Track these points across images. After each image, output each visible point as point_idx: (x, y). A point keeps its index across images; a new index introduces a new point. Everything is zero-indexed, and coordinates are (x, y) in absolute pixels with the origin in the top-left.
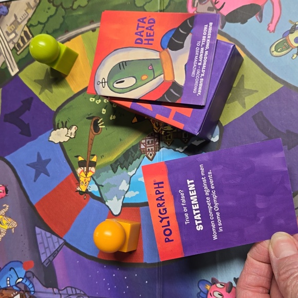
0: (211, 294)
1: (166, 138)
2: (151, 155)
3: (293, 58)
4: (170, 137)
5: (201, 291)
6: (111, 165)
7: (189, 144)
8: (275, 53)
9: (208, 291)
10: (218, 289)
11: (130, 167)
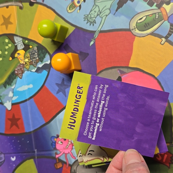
0: (57, 143)
1: (26, 65)
2: (21, 76)
3: (78, 12)
4: (28, 65)
5: (53, 142)
6: (4, 85)
7: (37, 67)
8: (69, 11)
9: (56, 142)
10: (60, 140)
11: (12, 84)
